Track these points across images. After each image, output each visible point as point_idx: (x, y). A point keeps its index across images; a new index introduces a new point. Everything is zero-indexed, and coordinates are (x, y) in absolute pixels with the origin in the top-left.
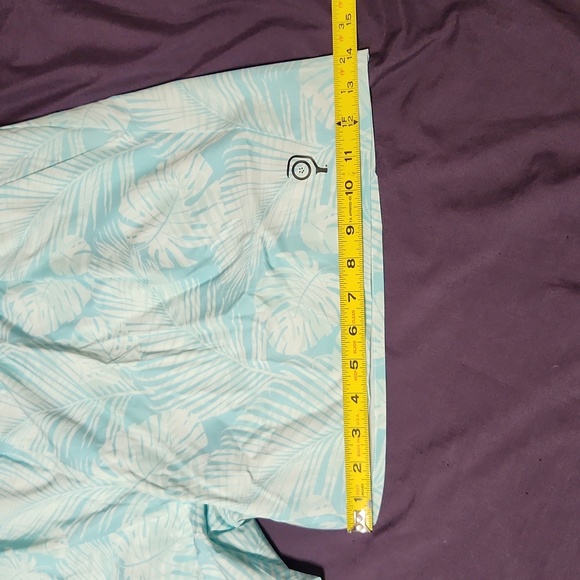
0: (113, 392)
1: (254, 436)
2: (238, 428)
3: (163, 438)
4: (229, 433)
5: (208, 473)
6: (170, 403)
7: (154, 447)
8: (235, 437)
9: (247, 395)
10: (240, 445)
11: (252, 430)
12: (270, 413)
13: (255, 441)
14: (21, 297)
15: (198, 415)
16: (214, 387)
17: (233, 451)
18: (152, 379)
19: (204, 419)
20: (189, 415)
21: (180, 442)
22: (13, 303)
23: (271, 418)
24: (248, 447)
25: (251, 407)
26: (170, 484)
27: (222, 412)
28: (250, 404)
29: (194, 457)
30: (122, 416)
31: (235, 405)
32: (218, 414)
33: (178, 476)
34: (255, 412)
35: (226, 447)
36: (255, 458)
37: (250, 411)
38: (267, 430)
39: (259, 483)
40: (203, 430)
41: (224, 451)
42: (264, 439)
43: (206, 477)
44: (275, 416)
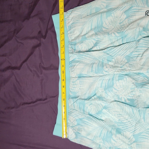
0: (103, 57)
1: (137, 57)
2: (133, 56)
3: (117, 63)
4: (131, 58)
5: (130, 66)
6: (116, 56)
7: (115, 65)
8: (133, 58)
9: (133, 49)
10: (135, 60)
11: (136, 56)
12: (140, 51)
13: (138, 58)
14: (80, 44)
15: (123, 56)
16: (125, 49)
17: (134, 61)
18: (110, 52)
19: (125, 56)
20: (121, 56)
21: (121, 62)
22: (78, 46)
23: (140, 52)
24: (137, 59)
25: (135, 51)
26: (122, 70)
27: (129, 54)
28: (134, 50)
29: (125, 64)
30: (106, 61)
31: (131, 52)
32: (127, 55)
33: (123, 69)
34: (136, 52)
35: (132, 61)
36: (139, 61)
37: (135, 52)
38: (140, 54)
39: (142, 65)
40: (125, 59)
41: (132, 62)
42: (140, 56)
43: (130, 67)
44: (141, 51)
